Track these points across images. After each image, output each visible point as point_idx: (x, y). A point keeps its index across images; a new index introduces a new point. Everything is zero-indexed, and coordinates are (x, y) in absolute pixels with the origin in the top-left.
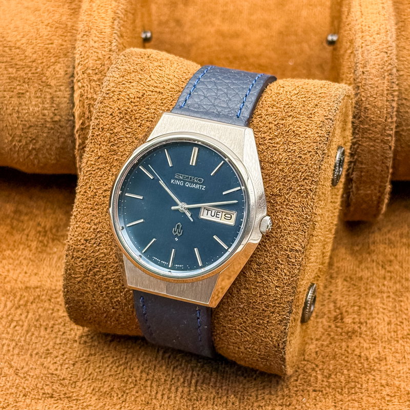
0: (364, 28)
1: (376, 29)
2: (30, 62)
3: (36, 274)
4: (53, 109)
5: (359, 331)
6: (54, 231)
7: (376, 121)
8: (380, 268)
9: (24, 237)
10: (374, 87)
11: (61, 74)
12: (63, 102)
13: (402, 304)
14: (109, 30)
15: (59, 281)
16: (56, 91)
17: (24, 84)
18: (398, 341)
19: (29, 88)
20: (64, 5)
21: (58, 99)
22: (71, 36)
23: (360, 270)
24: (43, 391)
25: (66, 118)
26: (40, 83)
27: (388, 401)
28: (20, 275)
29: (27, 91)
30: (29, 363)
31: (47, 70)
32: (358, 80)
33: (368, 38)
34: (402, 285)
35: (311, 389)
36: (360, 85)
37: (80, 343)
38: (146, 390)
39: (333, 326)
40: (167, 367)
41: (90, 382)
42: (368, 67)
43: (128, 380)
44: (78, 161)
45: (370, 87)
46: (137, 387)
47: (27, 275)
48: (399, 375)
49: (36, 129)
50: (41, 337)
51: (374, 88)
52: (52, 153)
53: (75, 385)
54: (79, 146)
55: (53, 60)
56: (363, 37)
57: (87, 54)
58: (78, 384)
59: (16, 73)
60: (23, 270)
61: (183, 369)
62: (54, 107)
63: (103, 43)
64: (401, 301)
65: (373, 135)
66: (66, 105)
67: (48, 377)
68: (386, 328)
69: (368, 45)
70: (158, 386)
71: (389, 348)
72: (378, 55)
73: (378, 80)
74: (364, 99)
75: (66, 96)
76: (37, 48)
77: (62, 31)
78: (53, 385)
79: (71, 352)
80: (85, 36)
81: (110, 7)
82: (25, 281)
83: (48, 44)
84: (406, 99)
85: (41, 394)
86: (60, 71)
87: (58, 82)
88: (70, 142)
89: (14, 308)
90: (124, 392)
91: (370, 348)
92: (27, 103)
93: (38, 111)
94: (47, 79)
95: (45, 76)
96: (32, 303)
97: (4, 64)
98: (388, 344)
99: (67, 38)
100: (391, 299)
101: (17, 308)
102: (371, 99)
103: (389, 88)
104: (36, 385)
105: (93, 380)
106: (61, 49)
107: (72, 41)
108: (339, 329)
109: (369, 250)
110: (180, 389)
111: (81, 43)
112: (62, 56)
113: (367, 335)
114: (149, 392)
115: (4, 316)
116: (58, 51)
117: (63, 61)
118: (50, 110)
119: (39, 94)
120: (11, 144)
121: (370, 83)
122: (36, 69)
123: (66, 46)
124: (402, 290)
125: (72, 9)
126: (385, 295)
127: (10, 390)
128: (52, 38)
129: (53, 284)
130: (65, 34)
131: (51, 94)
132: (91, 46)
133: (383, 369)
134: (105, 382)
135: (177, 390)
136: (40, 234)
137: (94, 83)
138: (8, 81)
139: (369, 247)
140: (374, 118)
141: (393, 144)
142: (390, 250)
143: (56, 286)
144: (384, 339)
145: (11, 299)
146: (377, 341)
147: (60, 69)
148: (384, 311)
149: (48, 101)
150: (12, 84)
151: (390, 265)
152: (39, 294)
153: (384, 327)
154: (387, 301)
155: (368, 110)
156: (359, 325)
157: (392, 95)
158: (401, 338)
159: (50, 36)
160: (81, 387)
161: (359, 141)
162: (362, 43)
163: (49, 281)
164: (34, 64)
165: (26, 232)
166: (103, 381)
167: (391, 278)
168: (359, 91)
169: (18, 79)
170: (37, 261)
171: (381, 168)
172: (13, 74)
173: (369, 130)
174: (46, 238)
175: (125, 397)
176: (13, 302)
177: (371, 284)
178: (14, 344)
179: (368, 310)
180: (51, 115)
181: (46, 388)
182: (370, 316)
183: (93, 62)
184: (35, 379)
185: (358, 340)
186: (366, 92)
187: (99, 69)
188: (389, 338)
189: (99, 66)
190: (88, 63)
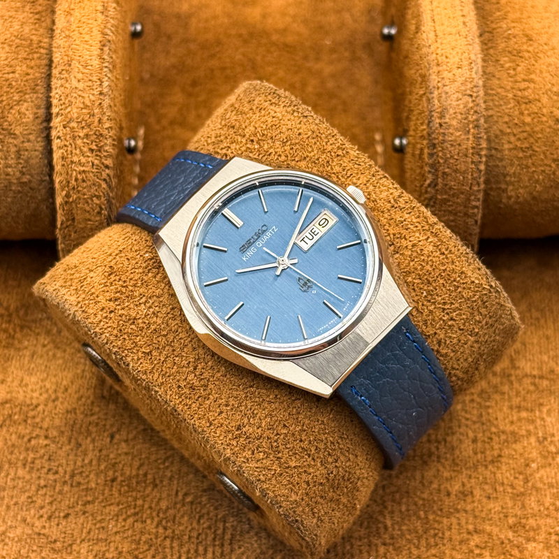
0: (440, 59)
1: (457, 59)
3: (2, 382)
4: (20, 166)
5: (436, 452)
7: (458, 190)
10: (455, 144)
11: (28, 118)
12: (34, 156)
13: (490, 411)
15: (36, 390)
16: (23, 142)
18: (486, 467)
20: (24, 7)
21: (26, 153)
22: (39, 58)
25: (39, 178)
30: (6, 520)
31: (8, 113)
32: (433, 136)
33: (446, 74)
34: (489, 383)
35: (379, 542)
36: (436, 141)
37: (72, 486)
38: (164, 552)
40: (190, 518)
41: (90, 543)
42: (447, 116)
43: (140, 539)
44: (59, 242)
46: (153, 548)
48: (490, 517)
50: (19, 478)
51: (455, 146)
52: (21, 222)
53: (71, 548)
54: (62, 224)
55: (16, 97)
56: (439, 72)
57: (69, 99)
58: (74, 547)
61: (212, 519)
62: (21, 163)
63: (90, 83)
64: (488, 407)
65: (454, 208)
66: (38, 160)
67: (34, 539)
68: (471, 448)
69: (446, 86)
70: (181, 545)
71: (475, 478)
72: (461, 99)
73: (461, 135)
74: (441, 161)
75: (37, 148)
77: (26, 51)
78: (41, 551)
79: (62, 500)
80: (64, 72)
83: (8, 73)
84: (496, 149)
86: (27, 112)
87: (26, 130)
88: (45, 207)
91: (451, 478)
94: (10, 125)
95: (6, 121)
98: (474, 472)
99: (33, 63)
100: (475, 405)
102: (451, 161)
103: (474, 145)
104: (19, 552)
105: (95, 542)
106: (27, 81)
107: (41, 67)
110: (210, 550)
111: (59, 82)
112: (28, 91)
113: (447, 459)
116: (22, 84)
117: (31, 98)
118: (15, 167)
121: (450, 139)
123: (34, 75)
124: (489, 391)
128: (12, 63)
129: (28, 396)
130: (31, 56)
131: (16, 146)
132: (74, 87)
133: (469, 507)
134: (110, 543)
135: (206, 550)
137: (80, 141)
140: (455, 185)
141: (479, 217)
143: (32, 398)
144: (468, 465)
146: (459, 469)
147: (27, 110)
148: (467, 422)
149: (13, 156)
152: (10, 412)
153: (469, 446)
154: (470, 407)
155: (447, 175)
156: (435, 445)
157: (479, 155)
158: (490, 462)
159: (9, 60)
160: (78, 552)
162: (439, 82)
163: (21, 391)
166: (108, 541)
173: (449, 201)
174: (12, 326)
179: (447, 422)
180: (18, 174)
182: (449, 431)
183: (78, 110)
184: (17, 542)
185: (435, 466)
186: (445, 151)
187: (86, 121)
188: (475, 462)
189: (86, 118)
190: (71, 113)
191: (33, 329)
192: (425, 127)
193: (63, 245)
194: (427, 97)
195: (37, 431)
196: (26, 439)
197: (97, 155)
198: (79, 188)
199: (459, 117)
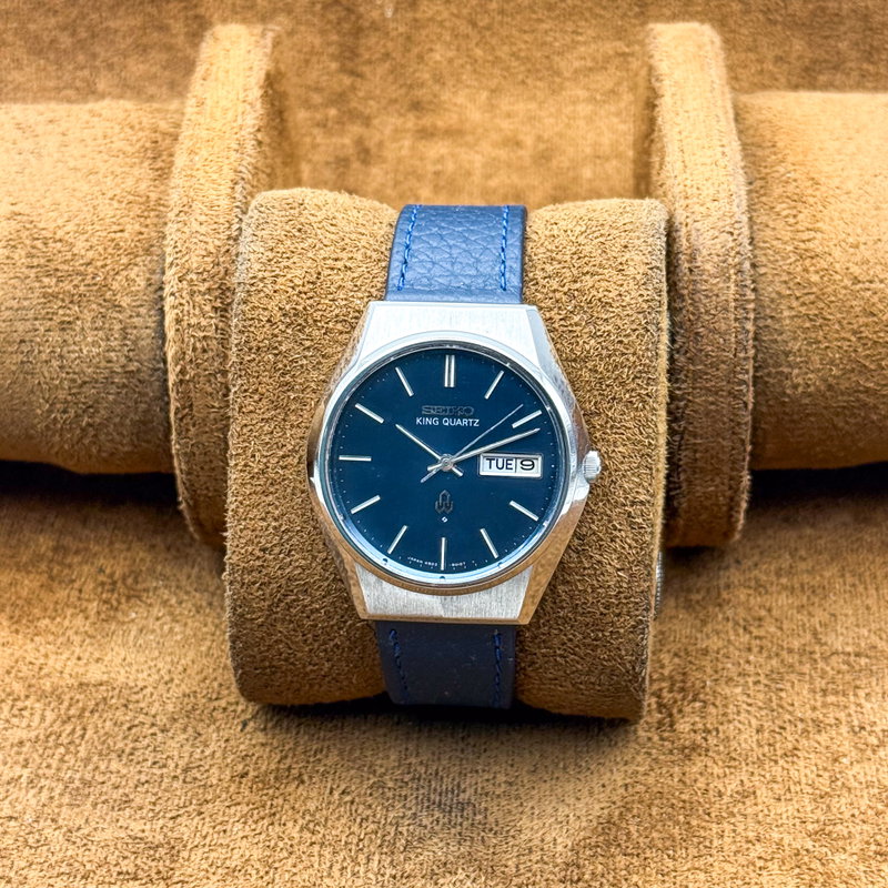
0: (689, 191)
1: (712, 191)
2: (82, 265)
3: (98, 660)
4: (126, 349)
5: (704, 745)
6: (130, 581)
7: (717, 357)
8: (741, 631)
9: (75, 593)
10: (710, 295)
11: (139, 285)
12: (144, 335)
13: (783, 694)
14: (227, 201)
15: (142, 671)
16: (131, 316)
17: (70, 306)
18: (776, 762)
19: (81, 312)
20: (142, 162)
21: (135, 332)
22: (157, 216)
23: (704, 636)
24: (118, 869)
25: (151, 366)
26: (101, 302)
27: (760, 868)
28: (69, 663)
29: (78, 318)
30: (90, 820)
31: (114, 279)
32: (681, 285)
33: (697, 208)
34: (782, 662)
36: (685, 292)
37: (184, 782)
38: (310, 861)
39: (656, 738)
40: (349, 820)
41: (206, 850)
42: (699, 259)
43: (276, 845)
44: (173, 442)
45: (704, 295)
46: (294, 856)
47: (81, 663)
48: (780, 822)
49: (94, 387)
50: (111, 773)
51: (711, 297)
52: (125, 433)
54: (176, 414)
55: (125, 260)
56: (687, 206)
57: (187, 245)
59: (56, 286)
60: (73, 652)
61: (379, 822)
62: (127, 345)
63: (216, 226)
64: (781, 690)
65: (713, 383)
66: (149, 341)
67: (127, 844)
68: (755, 738)
69: (698, 221)
71: (760, 775)
72: (717, 237)
73: (718, 282)
74: (693, 318)
75: (149, 324)
76: (94, 241)
77: (140, 208)
78: (136, 858)
79: (169, 798)
80: (182, 214)
81: (227, 162)
82: (77, 673)
83: (115, 232)
84: (772, 317)
85: (115, 874)
86: (137, 279)
87: (135, 301)
89: (58, 723)
90: (270, 868)
91: (725, 776)
92: (77, 339)
93: (99, 354)
94: (114, 295)
95: (110, 289)
96: (92, 712)
97: (34, 270)
98: (759, 767)
99: (149, 221)
100: (762, 687)
101: (64, 722)
102: (707, 318)
103: (738, 296)
104: (105, 858)
105: (212, 847)
106: (139, 241)
107: (159, 226)
108: (666, 743)
109: (720, 601)
111: (176, 226)
112: (141, 253)
113: (719, 753)
114: (316, 866)
115: (42, 737)
116: (133, 245)
117: (143, 261)
118: (120, 351)
119: (99, 323)
120: (48, 417)
121: (704, 288)
122: (93, 278)
123: (148, 234)
124: (782, 670)
125: (157, 170)
126: (750, 680)
127: (57, 868)
128: (121, 221)
129: (131, 677)
130: (146, 214)
131: (121, 321)
132: (194, 231)
133: (749, 811)
134: (233, 849)
136: (103, 588)
137: (200, 297)
138: (42, 300)
139: (719, 594)
140: (713, 351)
141: (750, 398)
142: (759, 599)
143: (136, 680)
144: (750, 759)
145: (52, 705)
146: (737, 763)
147: (138, 276)
148: (749, 708)
149: (117, 336)
150: (48, 305)
151: (760, 626)
152: (105, 695)
153: (751, 736)
154: (754, 690)
155: (702, 337)
156: (704, 735)
157: (745, 309)
158: (781, 757)
159: (117, 217)
161: (689, 394)
162: (687, 217)
163: (122, 672)
164: (90, 269)
165: (77, 585)
167: (762, 648)
169: (61, 296)
170: (99, 637)
171: (730, 444)
172: (50, 287)
173: (706, 374)
174: (116, 595)
175: (271, 874)
176: (56, 710)
177: (726, 660)
178: (61, 786)
179: (720, 708)
180: (123, 360)
181: (123, 863)
182: (724, 719)
183: (198, 259)
184: (102, 847)
185: (702, 761)
186: (697, 304)
187: (209, 271)
188: (760, 756)
189: (209, 267)
190: (190, 262)
191: (144, 599)
193: (178, 447)
195: (141, 718)
196: (125, 727)
197: (222, 316)
198: (199, 361)
199: (716, 259)
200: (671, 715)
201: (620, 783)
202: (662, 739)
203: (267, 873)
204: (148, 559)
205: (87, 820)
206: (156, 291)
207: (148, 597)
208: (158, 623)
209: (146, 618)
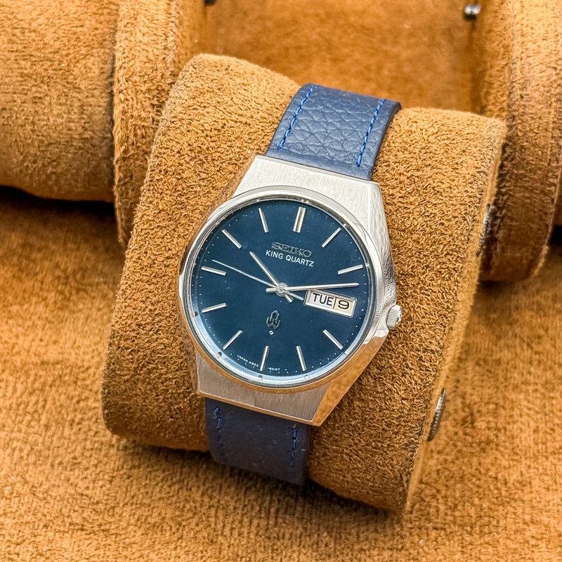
0: (525, 29)
1: (542, 31)
2: (51, 53)
3: (55, 342)
4: (83, 121)
5: (495, 440)
6: (78, 276)
7: (535, 165)
8: (525, 346)
9: (38, 285)
10: (535, 117)
11: (94, 72)
12: (97, 112)
13: (554, 402)
15: (88, 353)
16: (87, 97)
17: (42, 85)
18: (547, 458)
19: (49, 90)
21: (90, 108)
22: (109, 14)
23: (498, 350)
24: (70, 520)
25: (101, 135)
26: (65, 84)
27: (533, 546)
28: (34, 343)
29: (47, 95)
30: (49, 478)
31: (74, 66)
32: (513, 108)
33: (530, 45)
34: (554, 374)
35: (430, 525)
36: (516, 113)
37: (118, 449)
38: (208, 521)
39: (461, 433)
40: (237, 489)
41: (133, 507)
42: (530, 88)
43: (184, 507)
44: (117, 200)
45: (530, 117)
46: (197, 517)
47: (44, 343)
48: (548, 508)
49: (57, 148)
50: (65, 438)
51: (535, 119)
52: (79, 180)
53: (114, 511)
54: (119, 181)
55: (84, 51)
56: (523, 43)
57: (133, 52)
58: (117, 510)
59: (31, 68)
60: (37, 334)
61: (259, 491)
62: (84, 119)
63: (155, 38)
64: (553, 398)
65: (530, 184)
66: (101, 116)
67: (76, 499)
68: (532, 438)
69: (530, 57)
70: (226, 516)
71: (535, 468)
72: (544, 71)
73: (542, 108)
74: (520, 134)
75: (101, 104)
76: (60, 33)
77: (96, 6)
78: (83, 511)
79: (107, 463)
80: (129, 25)
82: (40, 353)
83: (76, 27)
85: (67, 524)
86: (93, 67)
87: (92, 84)
88: (105, 165)
89: (26, 394)
90: (180, 525)
91: (510, 467)
92: (46, 111)
93: (62, 124)
94: (75, 79)
95: (71, 74)
96: (51, 386)
97: (13, 54)
98: (534, 462)
99: (102, 18)
100: (538, 395)
101: (31, 394)
102: (531, 135)
103: (555, 119)
104: (61, 511)
105: (138, 506)
106: (95, 35)
107: (110, 23)
108: (468, 437)
109: (510, 320)
110: (255, 522)
111: (124, 35)
112: (96, 45)
113: (506, 448)
114: (213, 526)
115: (14, 406)
116: (90, 38)
117: (98, 53)
118: (78, 122)
119: (63, 100)
120: (22, 164)
121: (531, 111)
122: (59, 64)
123: (102, 30)
124: (554, 382)
126: (531, 388)
127: (25, 517)
128: (81, 17)
129: (79, 358)
130: (100, 11)
131: (79, 100)
132: (138, 40)
133: (526, 498)
134: (153, 508)
135: (251, 522)
136: (59, 281)
138: (20, 79)
139: (510, 315)
140: (533, 161)
141: (556, 196)
142: (539, 320)
143: (83, 361)
144: (528, 454)
145: (22, 379)
146: (518, 457)
147: (93, 64)
148: (528, 412)
149: (76, 111)
150: (24, 83)
151: (539, 343)
152: (61, 373)
153: (529, 436)
154: (533, 397)
155: (525, 149)
156: (495, 432)
158: (551, 454)
159: (78, 14)
160: (120, 516)
161: (510, 190)
162: (522, 52)
163: (73, 353)
164: (57, 56)
165: (39, 277)
166: (151, 506)
167: (540, 362)
168: (514, 123)
169: (34, 77)
170: (56, 323)
171: (537, 227)
172: (26, 69)
173: (526, 176)
174: (68, 288)
175: (181, 531)
176: (25, 384)
177: (512, 370)
178: (28, 448)
179: (508, 410)
180: (80, 129)
181: (74, 515)
182: (511, 420)
183: (141, 64)
184: (59, 501)
185: (493, 454)
186: (524, 124)
187: (149, 75)
188: (535, 452)
189: (149, 72)
190: (134, 66)
191: (89, 292)
192: (505, 98)
193: (120, 204)
194: (510, 67)
195: (87, 393)
196: (75, 400)
197: (158, 111)
198: (139, 144)
199: (542, 89)
200: (472, 414)
201: (434, 468)
202: (466, 434)
203: (178, 529)
204: (93, 258)
205: (47, 477)
206: (107, 78)
207: (92, 291)
208: (99, 313)
209: (90, 309)
